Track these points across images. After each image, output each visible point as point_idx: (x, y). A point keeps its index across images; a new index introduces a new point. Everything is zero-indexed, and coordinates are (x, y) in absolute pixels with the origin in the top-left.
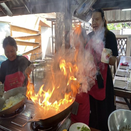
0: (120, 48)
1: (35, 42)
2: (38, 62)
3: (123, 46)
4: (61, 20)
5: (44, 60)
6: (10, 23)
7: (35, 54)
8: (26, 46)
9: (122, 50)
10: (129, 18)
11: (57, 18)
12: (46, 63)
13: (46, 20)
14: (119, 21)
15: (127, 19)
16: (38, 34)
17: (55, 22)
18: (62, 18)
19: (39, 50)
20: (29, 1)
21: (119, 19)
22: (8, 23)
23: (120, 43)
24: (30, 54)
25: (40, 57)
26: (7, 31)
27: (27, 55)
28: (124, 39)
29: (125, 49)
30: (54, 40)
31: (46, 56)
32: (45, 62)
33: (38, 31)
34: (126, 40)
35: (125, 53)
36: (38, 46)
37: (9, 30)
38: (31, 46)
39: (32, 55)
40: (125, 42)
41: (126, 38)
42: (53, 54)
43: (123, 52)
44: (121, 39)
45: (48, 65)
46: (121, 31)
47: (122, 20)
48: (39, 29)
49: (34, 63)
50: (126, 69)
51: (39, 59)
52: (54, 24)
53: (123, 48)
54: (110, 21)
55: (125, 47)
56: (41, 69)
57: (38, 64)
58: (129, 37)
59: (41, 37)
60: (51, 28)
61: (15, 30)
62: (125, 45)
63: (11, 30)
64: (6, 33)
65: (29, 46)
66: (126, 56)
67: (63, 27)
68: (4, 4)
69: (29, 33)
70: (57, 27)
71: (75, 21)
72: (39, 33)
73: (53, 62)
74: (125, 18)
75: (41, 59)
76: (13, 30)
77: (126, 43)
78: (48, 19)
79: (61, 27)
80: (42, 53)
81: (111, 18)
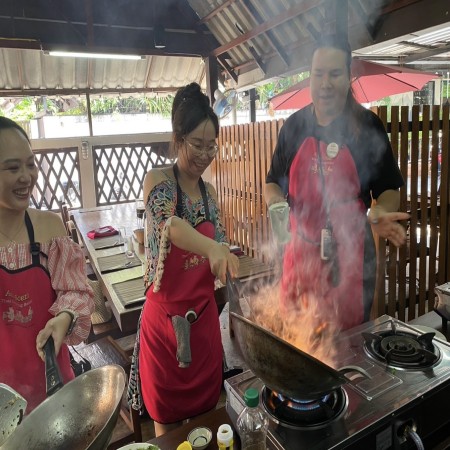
0: (58, 183)
3: (70, 177)
9: (65, 192)
10: (74, 83)
14: (38, 89)
15: (67, 85)
21: (37, 83)
23: (57, 166)
28: (67, 151)
29: (77, 186)
34: (74, 154)
35: (80, 198)
40: (72, 164)
41: (75, 149)
43: (72, 196)
46: (34, 124)
47: (50, 86)
53: (70, 184)
54: (4, 89)
55: (75, 178)
58: (84, 145)
62: (76, 171)
66: (82, 207)
74: (60, 80)
77: (77, 164)
81: (5, 78)
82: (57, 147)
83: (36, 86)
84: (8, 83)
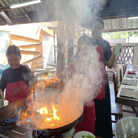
0: (126, 56)
1: (36, 50)
2: (39, 71)
3: (130, 55)
4: (63, 28)
5: (46, 69)
6: (9, 32)
7: (36, 63)
8: (26, 55)
9: (128, 59)
10: (136, 27)
11: (59, 27)
12: (48, 72)
13: (48, 28)
14: (125, 29)
15: (134, 27)
16: (39, 43)
17: (57, 30)
18: (65, 26)
19: (40, 59)
20: (30, 10)
21: (125, 27)
22: (8, 32)
23: (127, 51)
24: (31, 63)
25: (41, 66)
26: (6, 41)
27: (28, 64)
28: (130, 47)
29: (132, 57)
30: (56, 49)
31: (48, 65)
32: (46, 71)
33: (39, 40)
34: (132, 48)
35: (132, 61)
36: (39, 55)
37: (8, 39)
38: (31, 55)
39: (32, 64)
40: (131, 51)
41: (133, 46)
42: (55, 63)
43: (130, 60)
44: (127, 47)
45: (50, 74)
46: (127, 39)
47: (128, 28)
48: (40, 38)
49: (35, 72)
50: (133, 78)
51: (40, 68)
52: (56, 33)
53: (130, 56)
54: (116, 30)
55: (132, 55)
56: (43, 78)
57: (39, 73)
58: (136, 45)
59: (42, 46)
60: (53, 37)
61: (15, 39)
62: (132, 53)
63: (11, 39)
64: (5, 42)
65: (30, 55)
66: (132, 64)
67: (66, 35)
68: (3, 14)
69: (30, 42)
70: (59, 36)
71: (78, 30)
72: (40, 41)
73: (55, 71)
74: (132, 26)
75: (42, 68)
76: (13, 40)
77: (133, 51)
78: (50, 28)
79: (64, 36)
80: (43, 62)
81: (116, 27)
82: (128, 46)
83: (124, 28)
84: (117, 28)
